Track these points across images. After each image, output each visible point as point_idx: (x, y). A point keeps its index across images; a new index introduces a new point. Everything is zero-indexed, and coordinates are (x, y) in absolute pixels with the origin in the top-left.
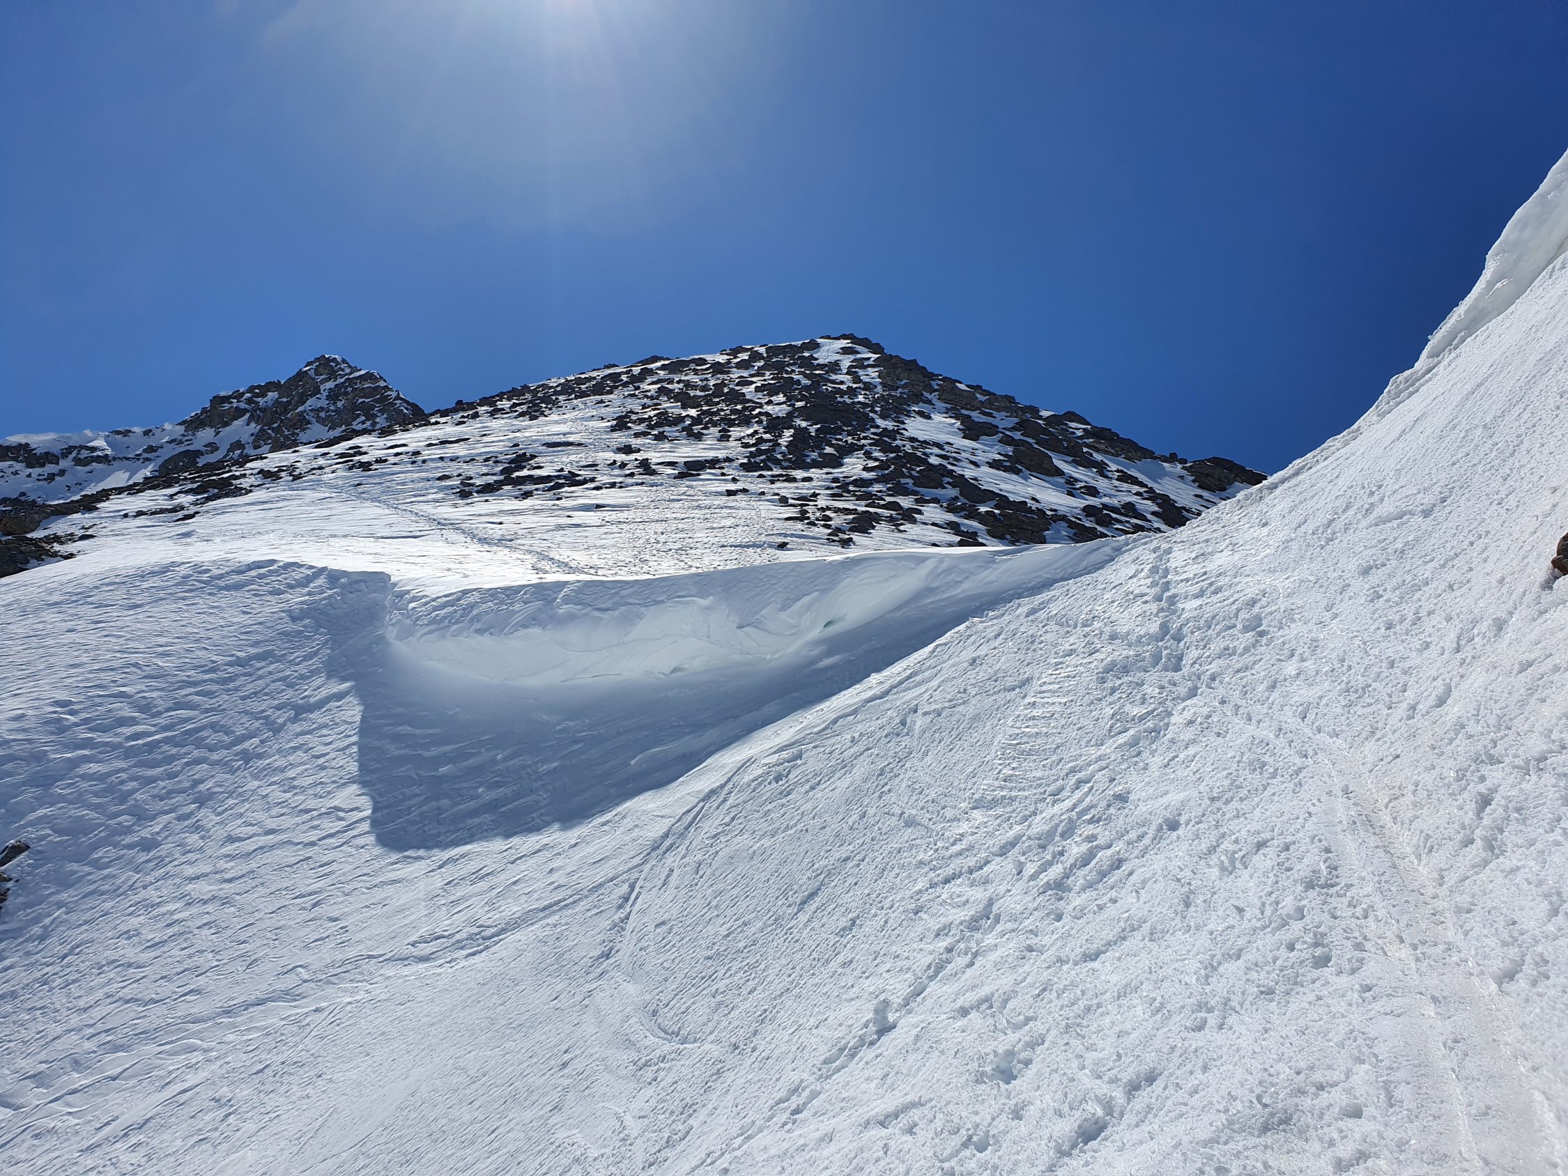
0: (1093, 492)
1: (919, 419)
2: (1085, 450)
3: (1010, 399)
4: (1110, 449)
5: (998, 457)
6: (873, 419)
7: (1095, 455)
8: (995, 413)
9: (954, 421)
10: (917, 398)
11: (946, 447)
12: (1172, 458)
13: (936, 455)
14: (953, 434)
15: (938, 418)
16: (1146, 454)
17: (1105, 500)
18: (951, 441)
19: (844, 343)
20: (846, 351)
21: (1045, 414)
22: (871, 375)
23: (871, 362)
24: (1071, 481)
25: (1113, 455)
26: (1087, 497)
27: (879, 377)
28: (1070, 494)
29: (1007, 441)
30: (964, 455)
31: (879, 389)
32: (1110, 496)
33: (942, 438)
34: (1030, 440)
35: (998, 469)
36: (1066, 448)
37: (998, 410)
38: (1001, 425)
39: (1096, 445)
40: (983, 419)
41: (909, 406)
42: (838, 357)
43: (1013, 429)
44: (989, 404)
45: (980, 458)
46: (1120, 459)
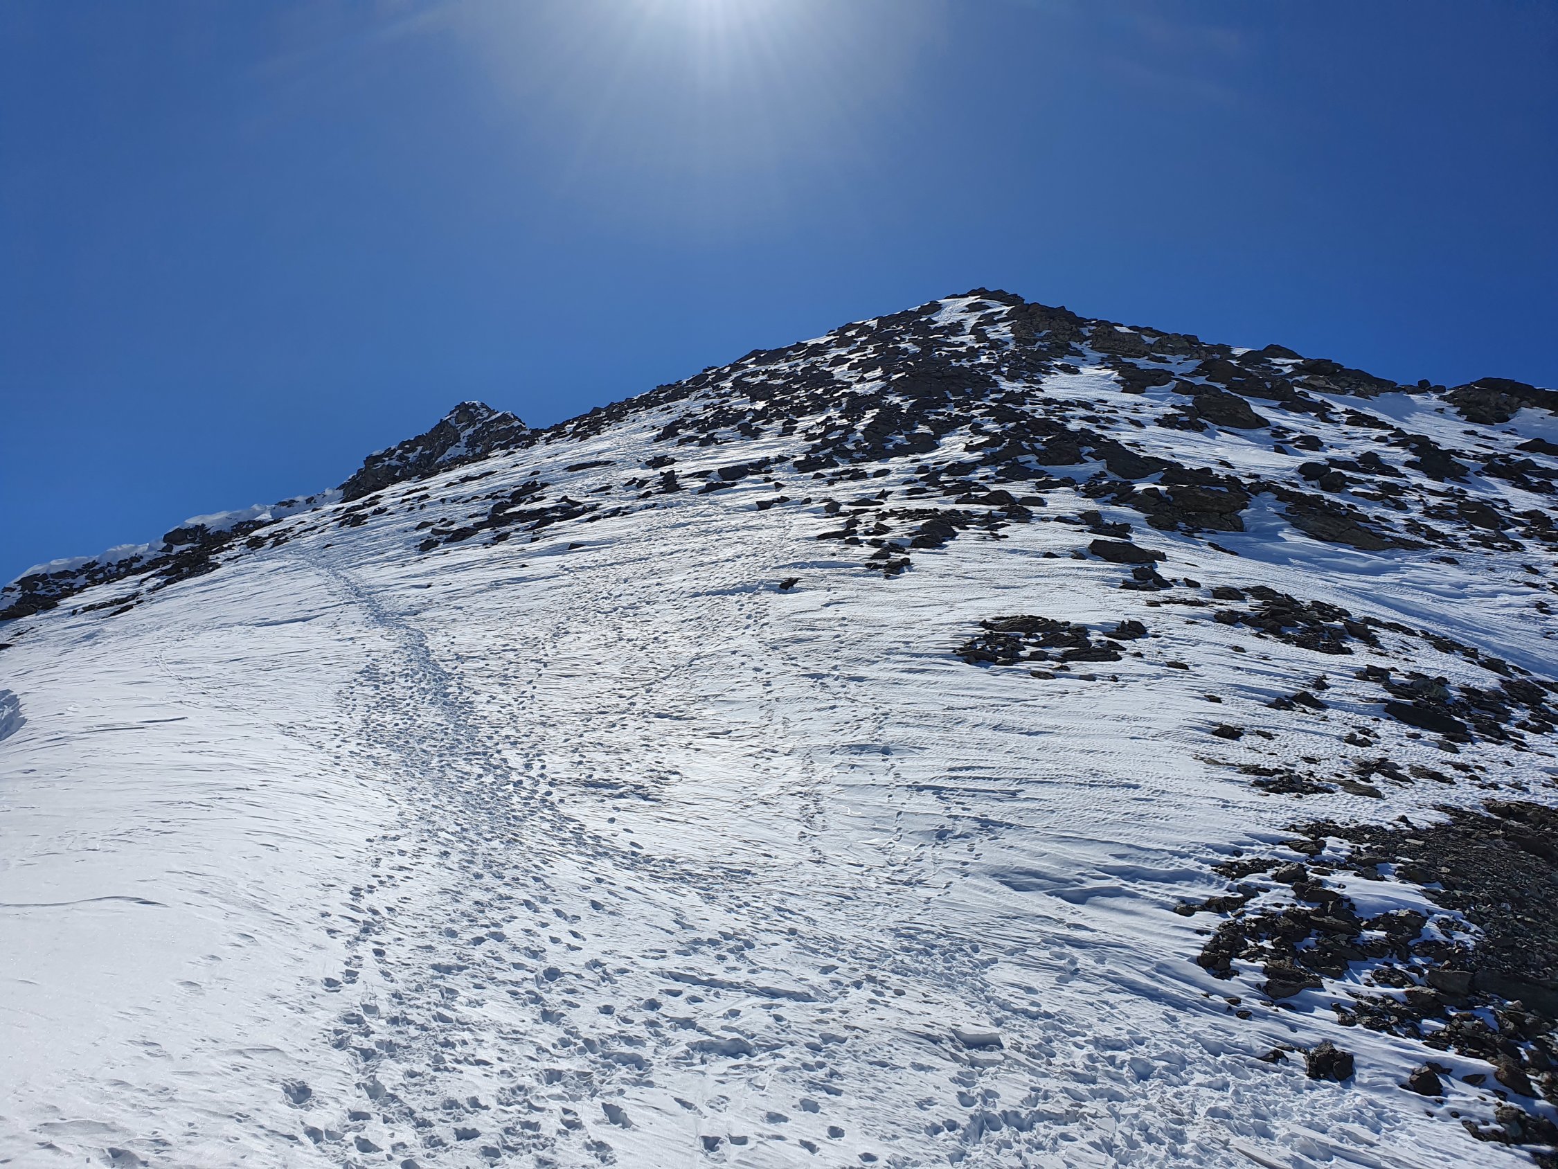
0: (1313, 443)
1: (1062, 375)
2: (1297, 390)
3: (1192, 340)
4: (1332, 386)
5: (1171, 411)
6: (995, 381)
7: (1311, 395)
8: (1169, 357)
9: (1109, 372)
10: (1062, 349)
11: (1097, 407)
12: (1423, 387)
13: (1081, 418)
14: (1110, 388)
15: (1087, 371)
16: (1383, 386)
17: (1333, 453)
18: (1104, 398)
19: (971, 300)
20: (972, 308)
21: (1239, 352)
22: (1003, 330)
23: (1003, 316)
24: (1280, 433)
25: (1336, 392)
26: (1304, 452)
27: (1012, 331)
28: (1279, 450)
29: (1184, 388)
30: (1121, 413)
31: (1011, 346)
32: (1339, 447)
33: (1091, 395)
34: (1219, 386)
35: (1172, 427)
36: (1270, 390)
37: (1173, 352)
38: (1178, 371)
39: (1312, 382)
40: (1153, 365)
41: (1049, 360)
42: (963, 316)
43: (1195, 373)
44: (1161, 346)
45: (1146, 414)
46: (1349, 397)
